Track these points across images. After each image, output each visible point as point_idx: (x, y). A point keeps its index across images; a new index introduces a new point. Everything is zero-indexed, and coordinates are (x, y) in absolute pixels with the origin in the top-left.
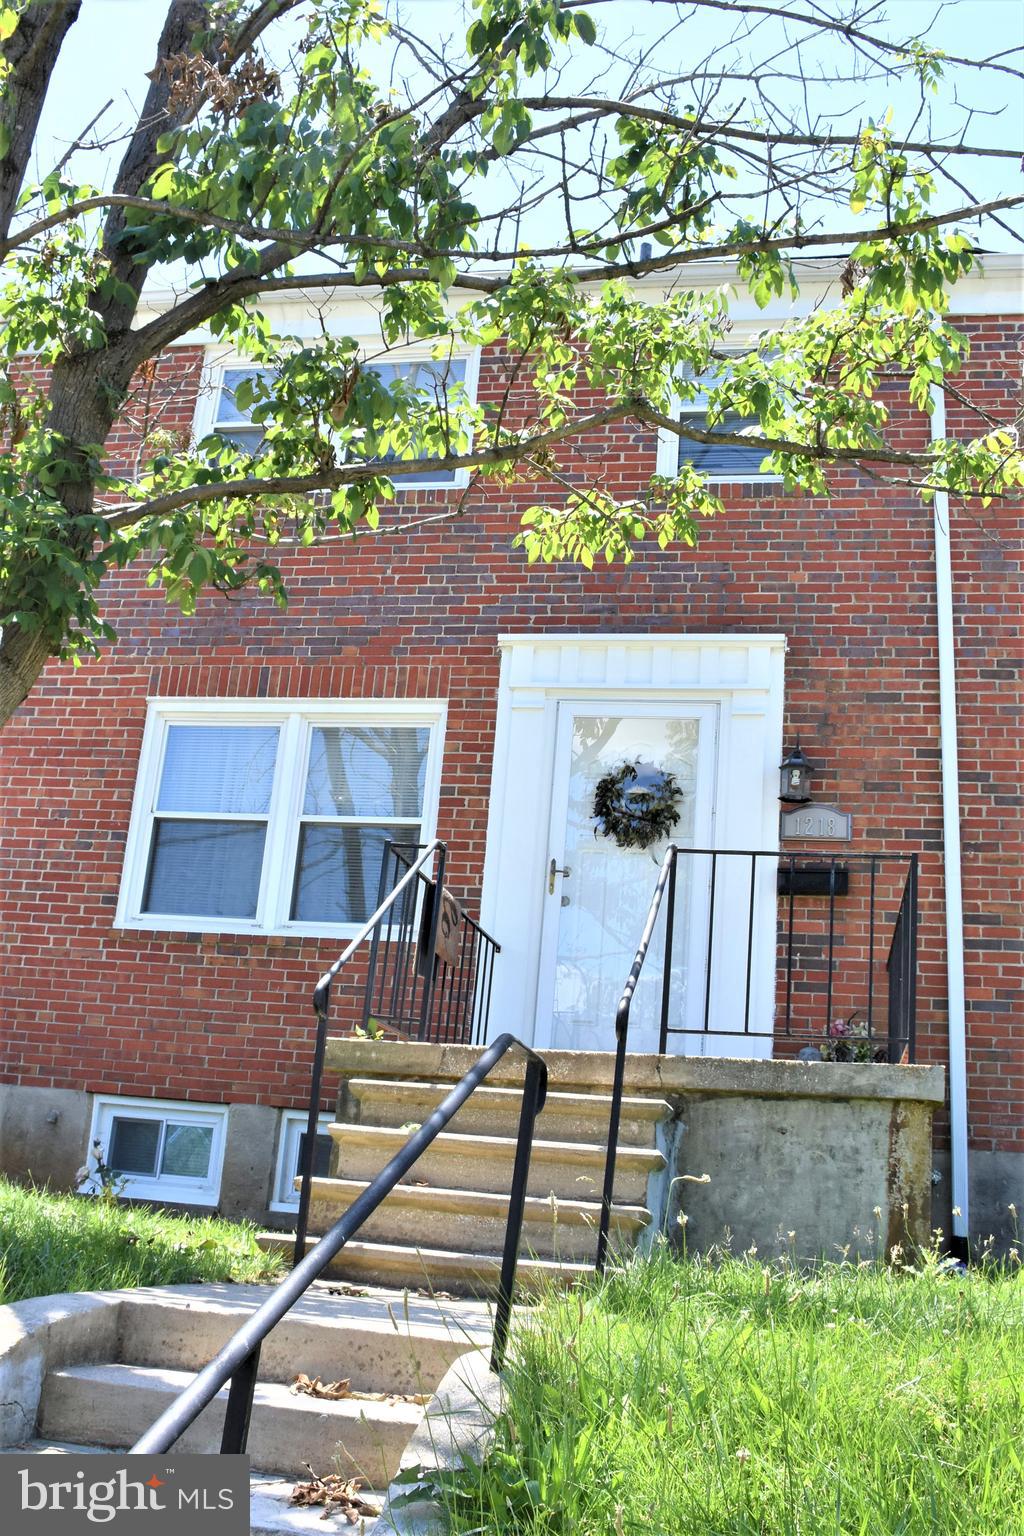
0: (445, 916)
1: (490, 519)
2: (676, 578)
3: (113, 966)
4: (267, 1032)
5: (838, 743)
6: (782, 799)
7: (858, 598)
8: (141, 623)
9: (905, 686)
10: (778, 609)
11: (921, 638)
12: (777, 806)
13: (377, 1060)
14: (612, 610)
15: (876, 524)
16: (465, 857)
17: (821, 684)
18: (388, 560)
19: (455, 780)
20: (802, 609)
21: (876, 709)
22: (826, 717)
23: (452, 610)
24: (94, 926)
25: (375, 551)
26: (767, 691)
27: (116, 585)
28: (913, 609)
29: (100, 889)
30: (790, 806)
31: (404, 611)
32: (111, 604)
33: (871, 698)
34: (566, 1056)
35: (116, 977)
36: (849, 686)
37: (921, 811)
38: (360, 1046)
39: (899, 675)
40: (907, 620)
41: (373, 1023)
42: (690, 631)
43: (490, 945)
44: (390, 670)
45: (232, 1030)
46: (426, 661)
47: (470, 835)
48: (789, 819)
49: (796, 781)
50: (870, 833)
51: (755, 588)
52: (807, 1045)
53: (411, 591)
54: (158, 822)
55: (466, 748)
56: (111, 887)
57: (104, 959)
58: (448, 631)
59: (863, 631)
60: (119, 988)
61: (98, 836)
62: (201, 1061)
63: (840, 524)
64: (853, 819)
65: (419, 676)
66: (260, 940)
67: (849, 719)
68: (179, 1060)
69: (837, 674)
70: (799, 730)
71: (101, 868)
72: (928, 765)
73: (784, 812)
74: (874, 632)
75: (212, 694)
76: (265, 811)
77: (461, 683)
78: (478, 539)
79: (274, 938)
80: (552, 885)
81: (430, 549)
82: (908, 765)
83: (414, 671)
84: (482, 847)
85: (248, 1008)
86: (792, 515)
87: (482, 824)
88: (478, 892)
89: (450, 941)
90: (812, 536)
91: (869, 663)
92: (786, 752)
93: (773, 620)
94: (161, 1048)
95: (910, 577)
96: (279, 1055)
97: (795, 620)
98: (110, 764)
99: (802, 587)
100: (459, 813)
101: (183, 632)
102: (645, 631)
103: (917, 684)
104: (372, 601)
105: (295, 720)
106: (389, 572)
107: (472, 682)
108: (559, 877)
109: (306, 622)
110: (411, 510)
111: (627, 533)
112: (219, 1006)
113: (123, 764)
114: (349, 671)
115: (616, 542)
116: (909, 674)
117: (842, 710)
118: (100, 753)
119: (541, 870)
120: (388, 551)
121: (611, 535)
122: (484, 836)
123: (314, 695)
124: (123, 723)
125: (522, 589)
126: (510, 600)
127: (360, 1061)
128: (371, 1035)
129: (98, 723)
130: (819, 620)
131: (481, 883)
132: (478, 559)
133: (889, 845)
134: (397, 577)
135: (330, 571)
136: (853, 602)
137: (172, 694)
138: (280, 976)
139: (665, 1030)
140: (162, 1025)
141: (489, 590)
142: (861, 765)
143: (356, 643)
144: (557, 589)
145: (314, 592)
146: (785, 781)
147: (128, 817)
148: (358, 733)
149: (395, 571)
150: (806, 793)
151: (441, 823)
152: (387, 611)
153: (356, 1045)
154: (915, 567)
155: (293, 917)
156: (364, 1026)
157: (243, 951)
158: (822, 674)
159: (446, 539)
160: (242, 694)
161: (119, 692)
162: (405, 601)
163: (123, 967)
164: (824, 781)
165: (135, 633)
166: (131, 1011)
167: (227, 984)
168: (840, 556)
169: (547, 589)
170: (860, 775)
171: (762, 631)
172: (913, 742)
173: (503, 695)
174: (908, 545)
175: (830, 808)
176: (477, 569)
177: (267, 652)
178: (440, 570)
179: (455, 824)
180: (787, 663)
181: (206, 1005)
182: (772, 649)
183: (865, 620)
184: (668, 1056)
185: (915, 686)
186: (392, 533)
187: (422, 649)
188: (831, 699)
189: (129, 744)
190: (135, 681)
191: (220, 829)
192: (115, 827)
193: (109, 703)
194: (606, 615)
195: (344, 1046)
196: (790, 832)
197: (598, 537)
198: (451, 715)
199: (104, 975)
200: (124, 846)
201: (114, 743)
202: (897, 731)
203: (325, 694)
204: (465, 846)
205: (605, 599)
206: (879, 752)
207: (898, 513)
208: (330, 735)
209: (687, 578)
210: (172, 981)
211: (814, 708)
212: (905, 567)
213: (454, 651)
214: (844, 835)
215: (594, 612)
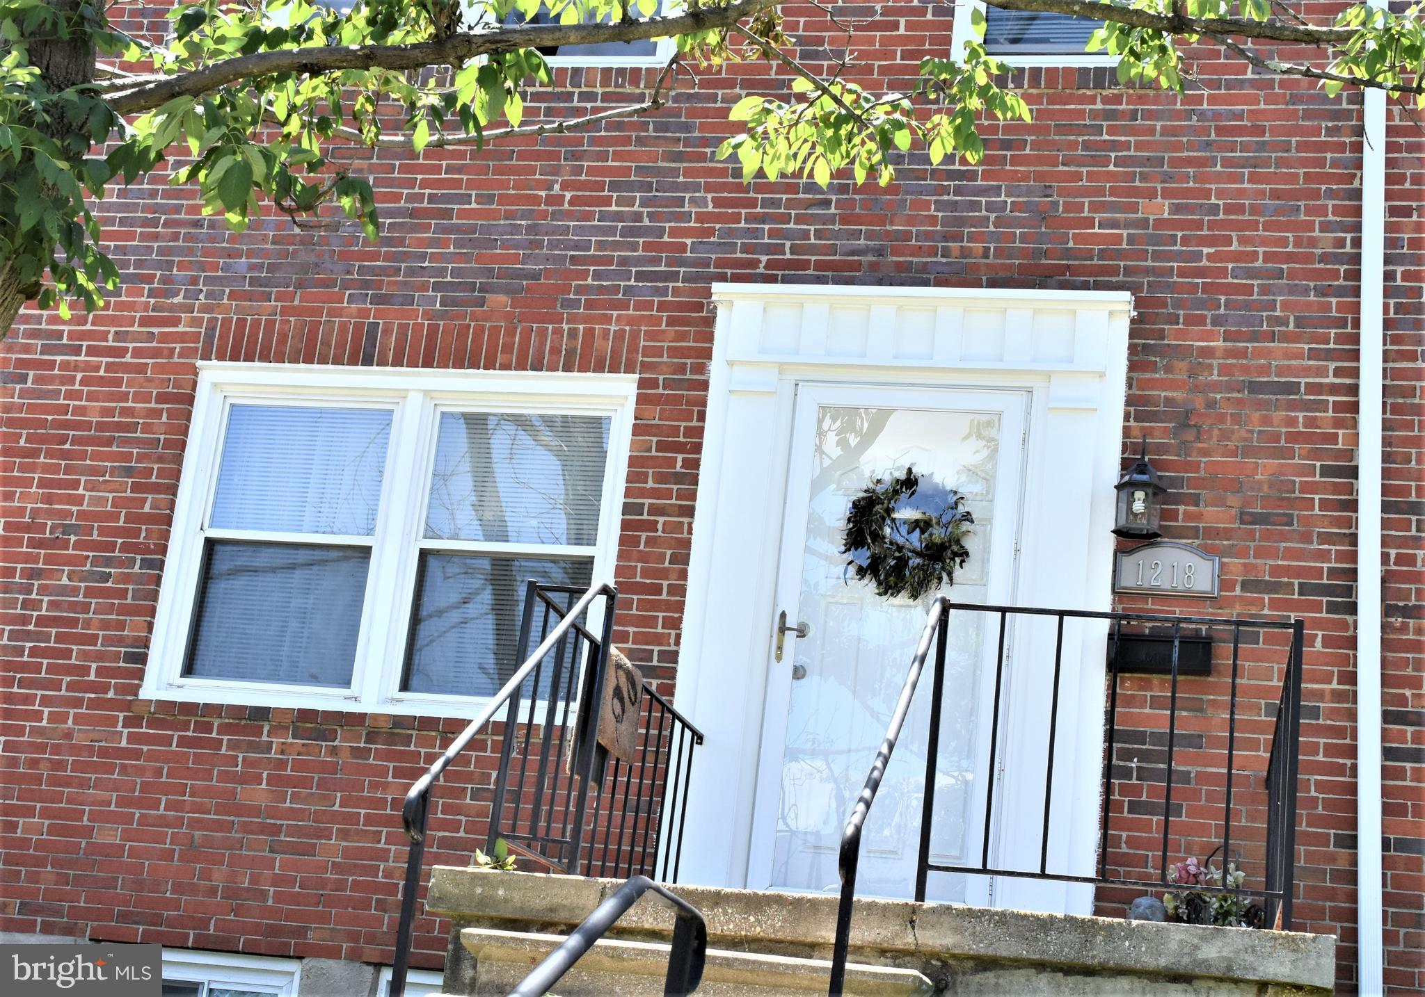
0: (618, 692)
1: (705, 113)
2: (975, 206)
3: (137, 754)
4: (361, 854)
5: (1205, 453)
6: (1117, 532)
7: (1242, 240)
8: (190, 252)
9: (1307, 371)
10: (1122, 255)
11: (1334, 300)
12: (1110, 542)
13: (506, 901)
14: (880, 252)
15: (1274, 131)
16: (655, 606)
17: (1182, 365)
18: (555, 171)
19: (644, 493)
20: (1157, 256)
21: (1260, 405)
22: (1188, 414)
23: (647, 246)
24: (111, 695)
25: (537, 156)
26: (1102, 375)
27: (153, 194)
28: (1324, 258)
29: (120, 641)
30: (1130, 543)
31: (576, 246)
32: (145, 223)
33: (1255, 388)
34: (779, 900)
35: (140, 771)
36: (1223, 370)
37: (1324, 556)
38: (483, 878)
39: (1299, 356)
40: (1318, 275)
41: (502, 845)
42: (993, 284)
43: (688, 733)
44: (555, 331)
45: (309, 850)
46: (608, 319)
47: (664, 574)
48: (1128, 562)
49: (1138, 506)
50: (1245, 586)
51: (1090, 223)
52: (1145, 893)
53: (588, 216)
54: (210, 544)
55: (661, 447)
56: (137, 639)
57: (124, 743)
58: (640, 276)
59: (1248, 290)
60: (145, 787)
61: (121, 563)
62: (263, 895)
63: (1220, 130)
64: (1222, 565)
65: (598, 342)
66: (354, 720)
67: (1221, 418)
68: (232, 893)
69: (1208, 352)
70: (1146, 433)
71: (123, 610)
72: (1337, 488)
73: (1120, 551)
74: (1264, 290)
75: (294, 360)
76: (370, 532)
77: (658, 352)
78: (687, 143)
79: (375, 717)
80: (780, 648)
81: (618, 156)
82: (1306, 487)
83: (589, 333)
84: (682, 591)
85: (334, 817)
86: (1149, 115)
87: (682, 559)
88: (673, 657)
89: (624, 727)
90: (1178, 147)
91: (1254, 337)
92: (1126, 465)
93: (1114, 271)
94: (206, 875)
95: (1323, 211)
96: (378, 888)
97: (1147, 271)
98: (141, 458)
99: (1160, 223)
100: (649, 542)
101: (252, 267)
102: (926, 283)
103: (1326, 368)
104: (531, 229)
105: (415, 400)
106: (557, 187)
107: (673, 352)
108: (790, 636)
109: (434, 257)
110: (590, 97)
111: (885, 141)
112: (293, 814)
113: (160, 459)
114: (495, 331)
115: (869, 152)
116: (1313, 354)
117: (1211, 404)
118: (125, 442)
119: (765, 626)
120: (555, 156)
121: (863, 143)
122: (684, 575)
123: (443, 365)
124: (162, 398)
125: (750, 218)
126: (731, 233)
127: (482, 902)
128: (499, 863)
129: (124, 397)
130: (1182, 273)
131: (678, 643)
132: (687, 173)
133: (1274, 604)
134: (568, 195)
135: (471, 184)
136: (1235, 246)
137: (235, 358)
138: (383, 772)
139: (924, 866)
140: (208, 842)
141: (701, 217)
142: (1236, 486)
143: (507, 291)
144: (800, 219)
145: (448, 214)
146: (1123, 506)
147: (166, 536)
148: (522, 422)
149: (565, 186)
150: (1154, 526)
151: (621, 555)
152: (553, 245)
153: (475, 876)
154: (1331, 194)
155: (405, 686)
156: (489, 852)
157: (330, 736)
158: (1185, 352)
159: (641, 141)
160: (338, 361)
161: (155, 353)
162: (580, 230)
163: (151, 756)
164: (1182, 508)
165: (181, 266)
166: (163, 822)
167: (305, 783)
168: (1218, 178)
169: (786, 219)
170: (1234, 500)
171: (1098, 286)
172: (1315, 454)
173: (717, 370)
174: (1321, 163)
175: (1188, 547)
176: (685, 187)
177: (377, 300)
178: (631, 186)
179: (643, 557)
180: (1132, 335)
181: (274, 813)
182: (1111, 313)
183: (1252, 274)
184: (929, 903)
185: (1322, 372)
186: (553, 130)
187: (603, 301)
188: (1196, 388)
189: (170, 429)
190: (182, 337)
191: (302, 556)
192: (147, 550)
193: (142, 369)
194: (871, 258)
195: (455, 878)
196: (1127, 581)
197: (843, 148)
198: (641, 399)
199: (123, 767)
200: (159, 578)
201: (147, 428)
202: (1293, 437)
203: (459, 364)
204: (657, 590)
205: (870, 236)
206: (1265, 468)
207: (1308, 115)
208: (476, 423)
209: (990, 207)
210: (224, 777)
211: (1169, 402)
212: (1316, 194)
213: (648, 305)
214: (1208, 588)
215: (853, 253)
